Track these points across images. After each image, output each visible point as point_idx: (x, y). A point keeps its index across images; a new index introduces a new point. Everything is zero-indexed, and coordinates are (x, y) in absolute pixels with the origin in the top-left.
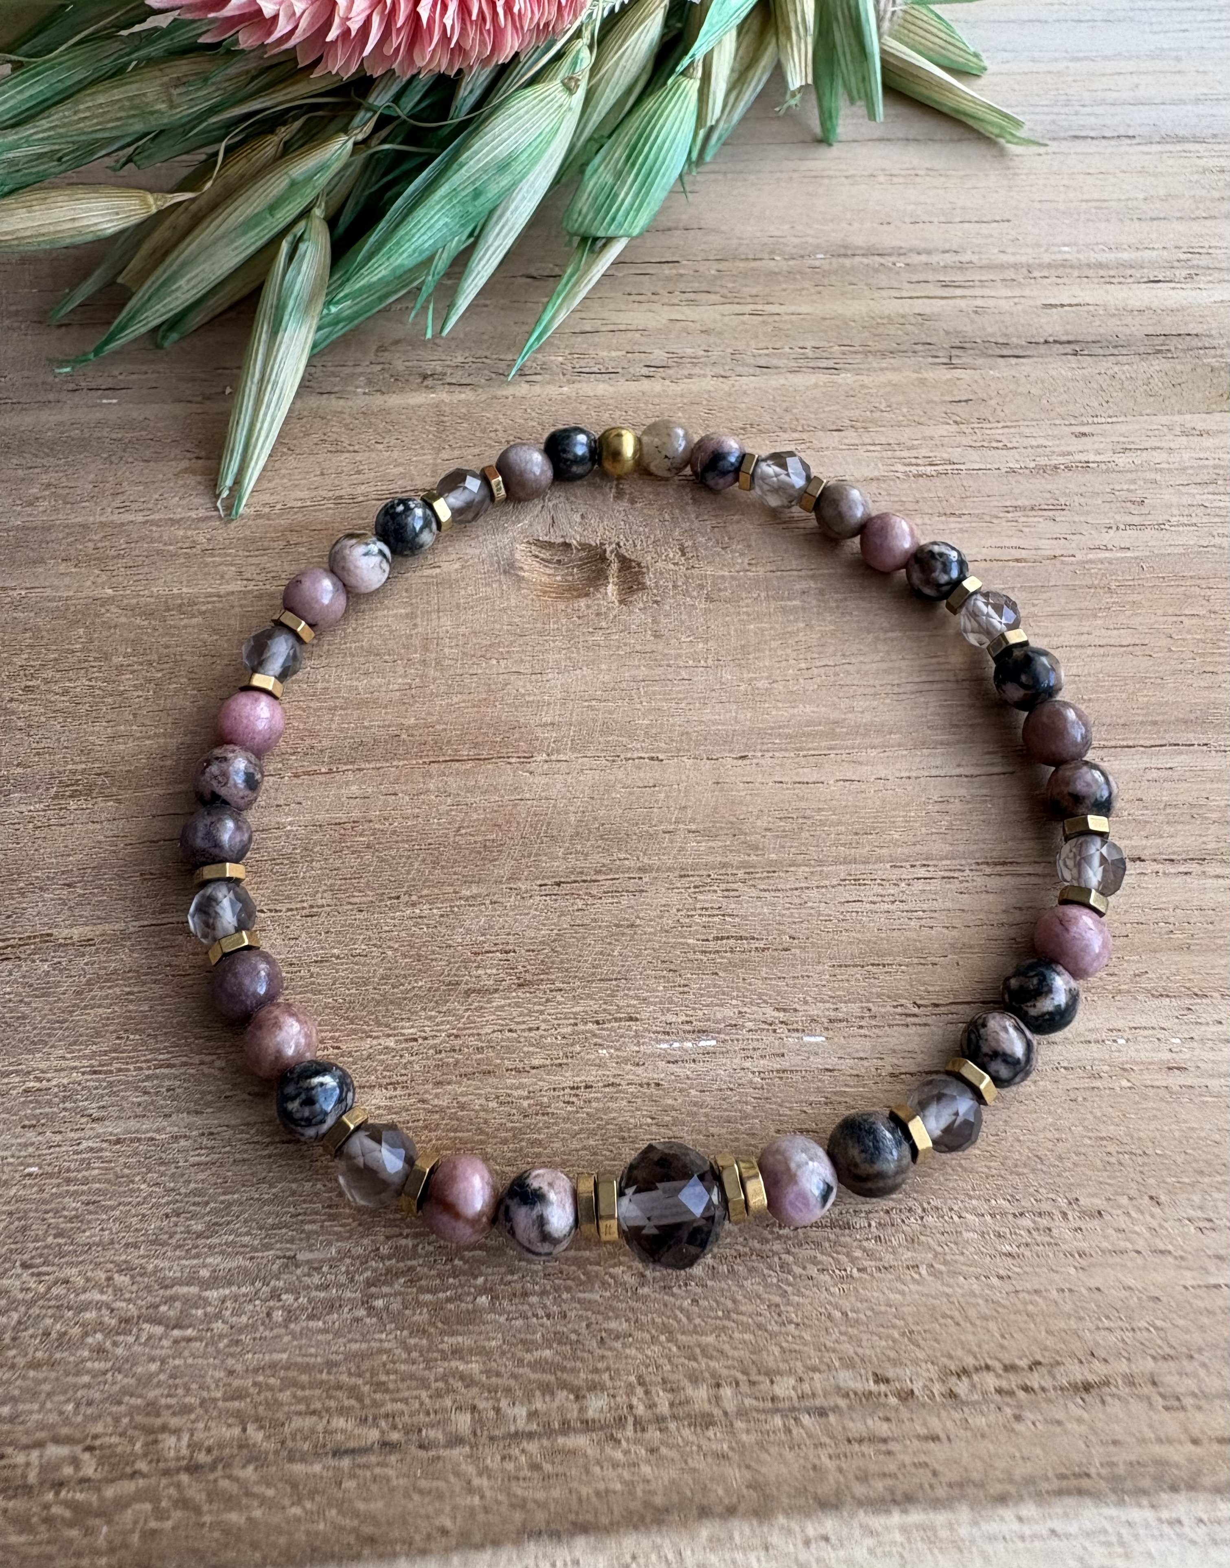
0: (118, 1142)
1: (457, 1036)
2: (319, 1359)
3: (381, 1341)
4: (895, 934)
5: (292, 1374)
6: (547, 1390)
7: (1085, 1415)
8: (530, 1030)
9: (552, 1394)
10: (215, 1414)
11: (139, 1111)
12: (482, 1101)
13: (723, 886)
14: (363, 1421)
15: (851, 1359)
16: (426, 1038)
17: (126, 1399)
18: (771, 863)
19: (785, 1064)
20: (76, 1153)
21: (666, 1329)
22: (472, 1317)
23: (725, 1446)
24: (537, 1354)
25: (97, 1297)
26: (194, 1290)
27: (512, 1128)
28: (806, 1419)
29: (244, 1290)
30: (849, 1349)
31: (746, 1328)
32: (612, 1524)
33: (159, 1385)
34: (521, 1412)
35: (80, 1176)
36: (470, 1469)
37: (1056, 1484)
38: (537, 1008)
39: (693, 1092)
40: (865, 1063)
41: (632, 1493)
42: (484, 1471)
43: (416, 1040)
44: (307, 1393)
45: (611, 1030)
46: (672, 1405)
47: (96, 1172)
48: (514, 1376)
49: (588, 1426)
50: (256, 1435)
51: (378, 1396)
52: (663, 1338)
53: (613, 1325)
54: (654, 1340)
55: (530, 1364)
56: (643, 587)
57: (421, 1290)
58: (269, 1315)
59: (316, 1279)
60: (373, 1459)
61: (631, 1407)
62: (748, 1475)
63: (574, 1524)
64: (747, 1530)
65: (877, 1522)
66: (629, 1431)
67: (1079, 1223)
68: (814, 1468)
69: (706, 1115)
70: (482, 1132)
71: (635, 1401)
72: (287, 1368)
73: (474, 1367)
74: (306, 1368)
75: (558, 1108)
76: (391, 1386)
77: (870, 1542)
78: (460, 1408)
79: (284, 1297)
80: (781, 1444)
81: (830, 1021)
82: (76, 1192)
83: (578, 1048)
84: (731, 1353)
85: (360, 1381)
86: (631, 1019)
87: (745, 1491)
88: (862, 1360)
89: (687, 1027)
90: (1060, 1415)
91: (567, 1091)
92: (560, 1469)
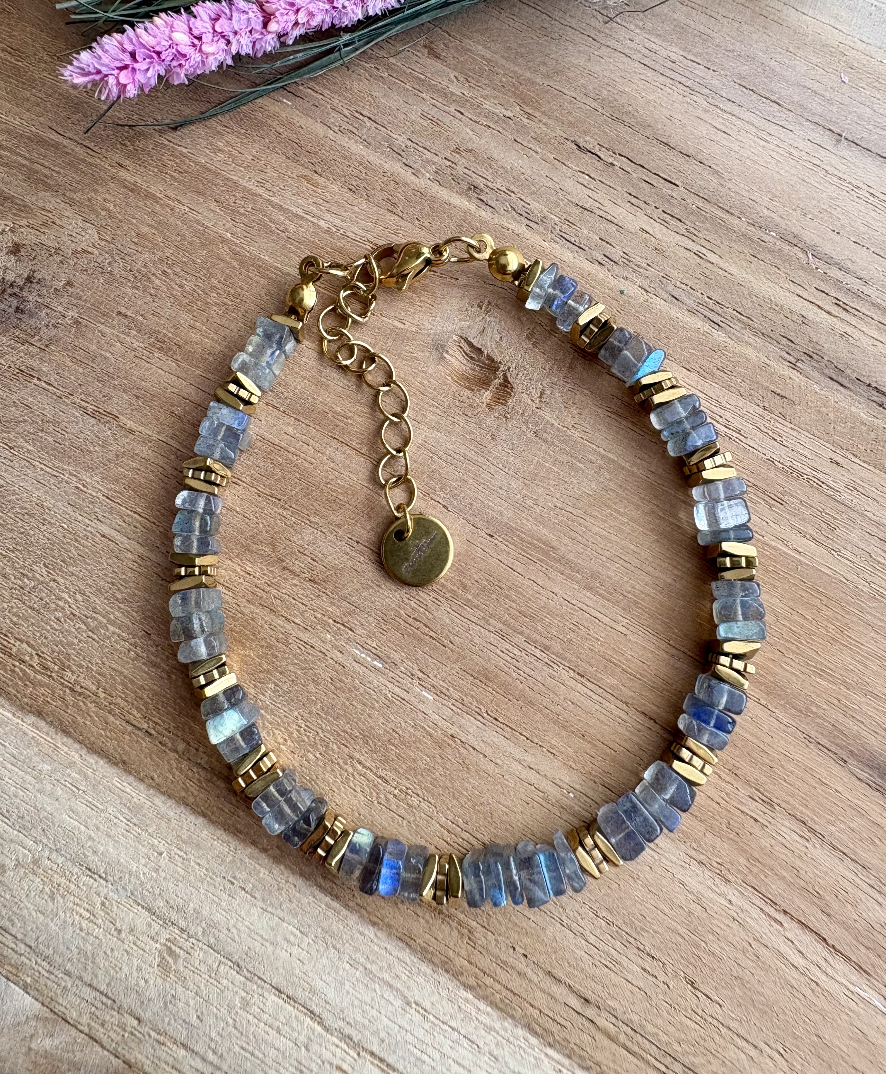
0: (103, 536)
1: (268, 585)
4: (502, 674)
8: (302, 604)
10: (90, 675)
11: (118, 528)
12: (263, 622)
14: (144, 718)
16: (254, 577)
17: (60, 646)
18: (466, 599)
19: (406, 697)
20: (85, 530)
25: (67, 597)
29: (124, 634)
32: (216, 821)
33: (74, 649)
35: (82, 541)
36: (175, 765)
38: (311, 596)
39: (357, 681)
40: (443, 722)
43: (250, 575)
44: (128, 692)
45: (339, 629)
47: (89, 544)
50: (101, 694)
56: (505, 404)
60: (140, 734)
63: (202, 811)
64: (266, 861)
65: (319, 895)
69: (356, 695)
77: (311, 899)
81: (441, 692)
82: (77, 547)
83: (318, 627)
86: (350, 630)
89: (374, 650)
91: (302, 642)
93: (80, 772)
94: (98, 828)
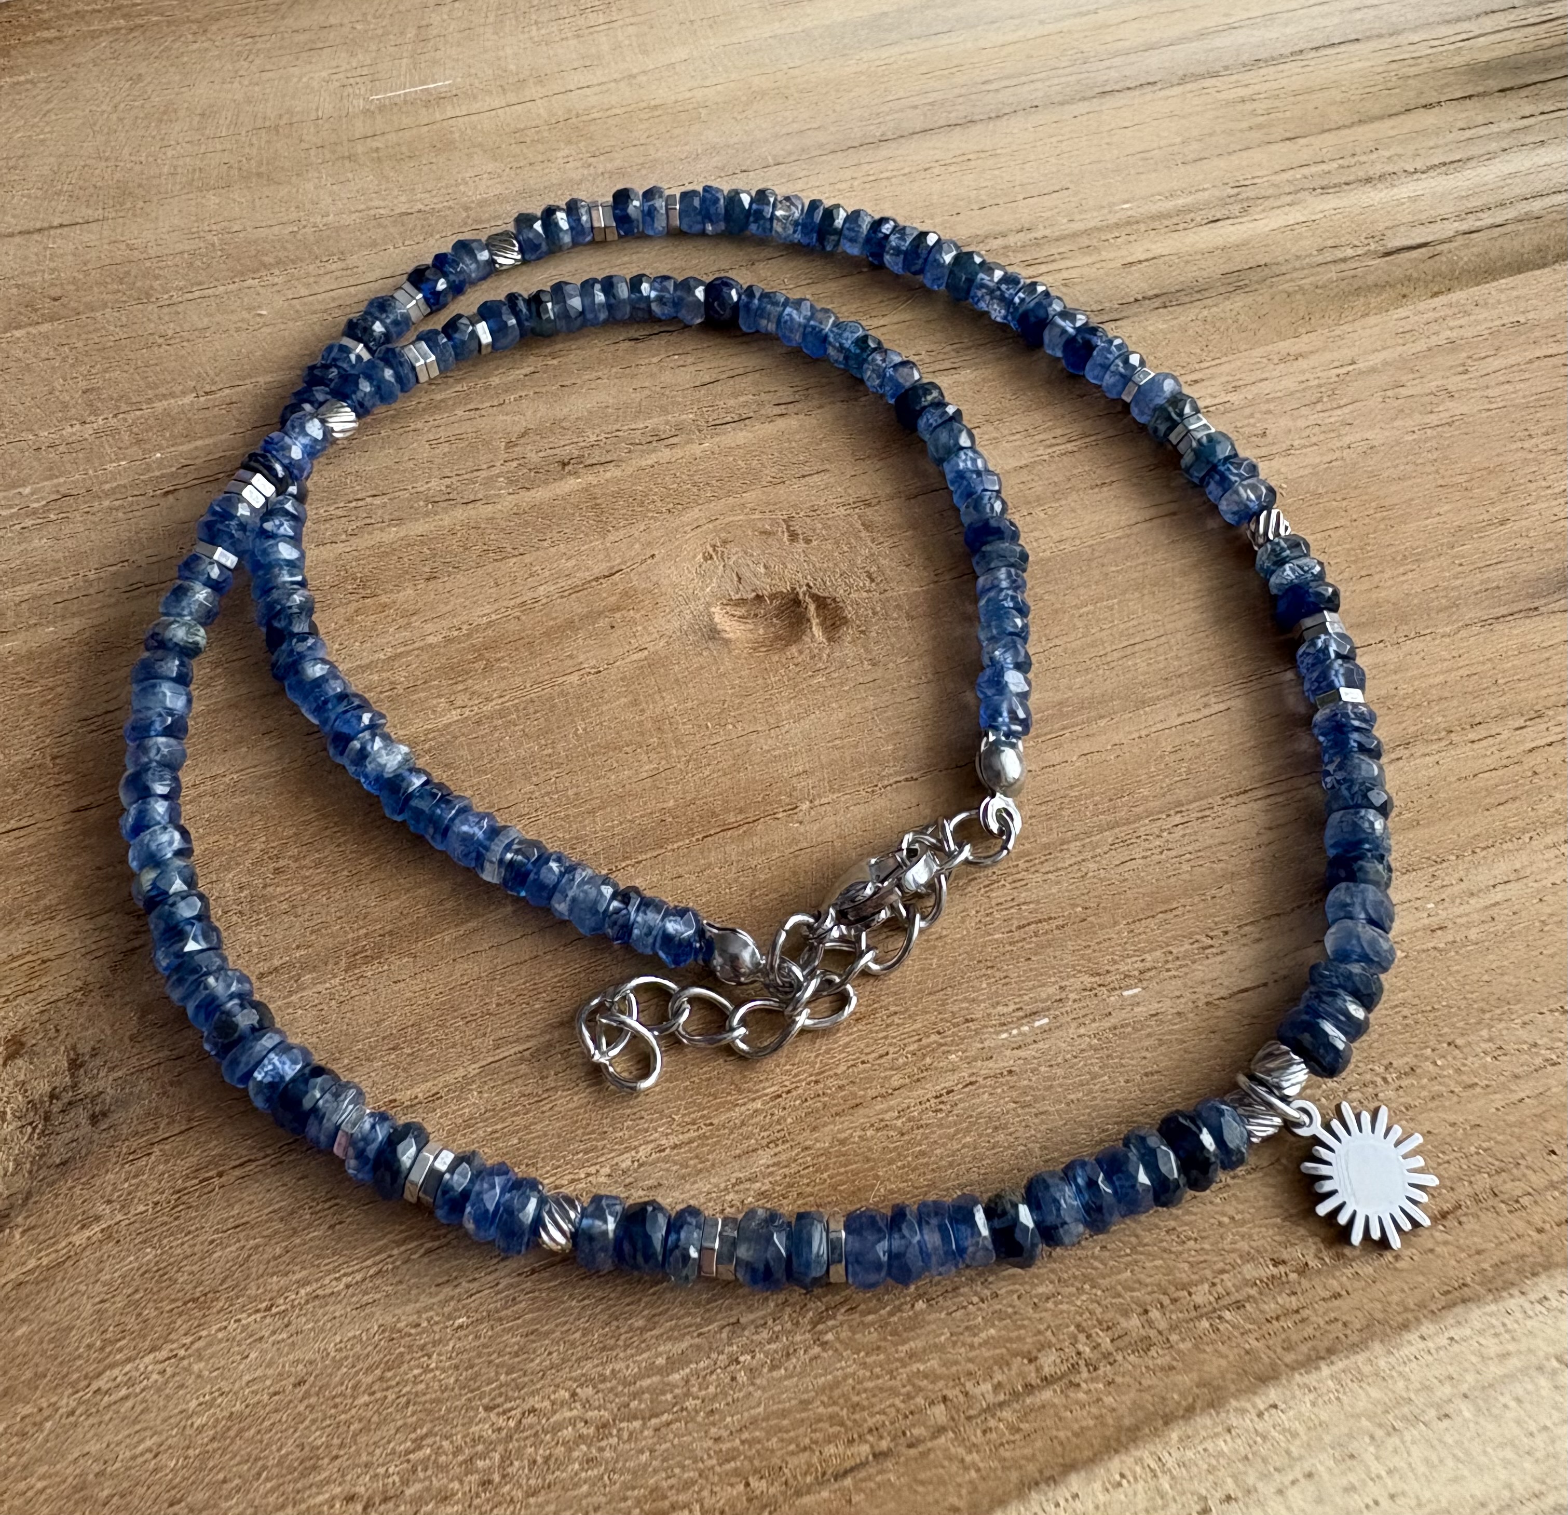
1: (816, 1082)
2: (793, 1402)
3: (842, 1368)
4: (1173, 880)
5: (773, 1422)
6: (1003, 1363)
7: (1450, 1238)
8: (881, 1057)
9: (1008, 1364)
10: (716, 1479)
12: (859, 1133)
13: (1010, 879)
14: (851, 1441)
15: (1248, 1254)
16: (789, 1092)
17: (629, 1493)
18: (1046, 846)
19: (1113, 1021)
21: (1086, 1278)
22: (915, 1324)
23: (1168, 1358)
24: (983, 1335)
25: (568, 1414)
26: (656, 1379)
27: (896, 1148)
28: (1227, 1315)
29: (702, 1365)
30: (1244, 1246)
31: (1152, 1256)
32: (1095, 1455)
33: (655, 1471)
34: (987, 1387)
35: (509, 1312)
36: (961, 1451)
37: (1443, 1301)
38: (881, 1035)
39: (1043, 1069)
40: (1182, 1000)
41: (1104, 1424)
42: (973, 1448)
43: (780, 1096)
44: (792, 1434)
45: (954, 1034)
46: (1112, 1341)
47: (523, 1305)
48: (970, 1360)
49: (1047, 1381)
50: (758, 1485)
51: (857, 1416)
52: (1087, 1287)
53: (1041, 1290)
54: (1080, 1290)
55: (980, 1345)
56: (845, 621)
57: (865, 1313)
58: (733, 1379)
59: (765, 1334)
60: (872, 1471)
61: (1079, 1353)
62: (1195, 1376)
63: (1063, 1465)
64: (1209, 1422)
65: (1311, 1379)
66: (1085, 1375)
67: (1398, 1083)
68: (1247, 1353)
69: (1061, 1086)
70: (868, 1160)
71: (1080, 1347)
72: (766, 1418)
73: (934, 1363)
74: (784, 1414)
75: (929, 1118)
76: (865, 1403)
77: (1312, 1396)
78: (932, 1403)
79: (742, 1359)
80: (1213, 1342)
81: (1141, 973)
82: (511, 1328)
83: (928, 1060)
84: (1148, 1280)
85: (836, 1409)
86: (967, 1021)
87: (1196, 1390)
88: (1258, 1251)
89: (1021, 1014)
90: (1430, 1245)
91: (933, 1101)
92: (1036, 1425)
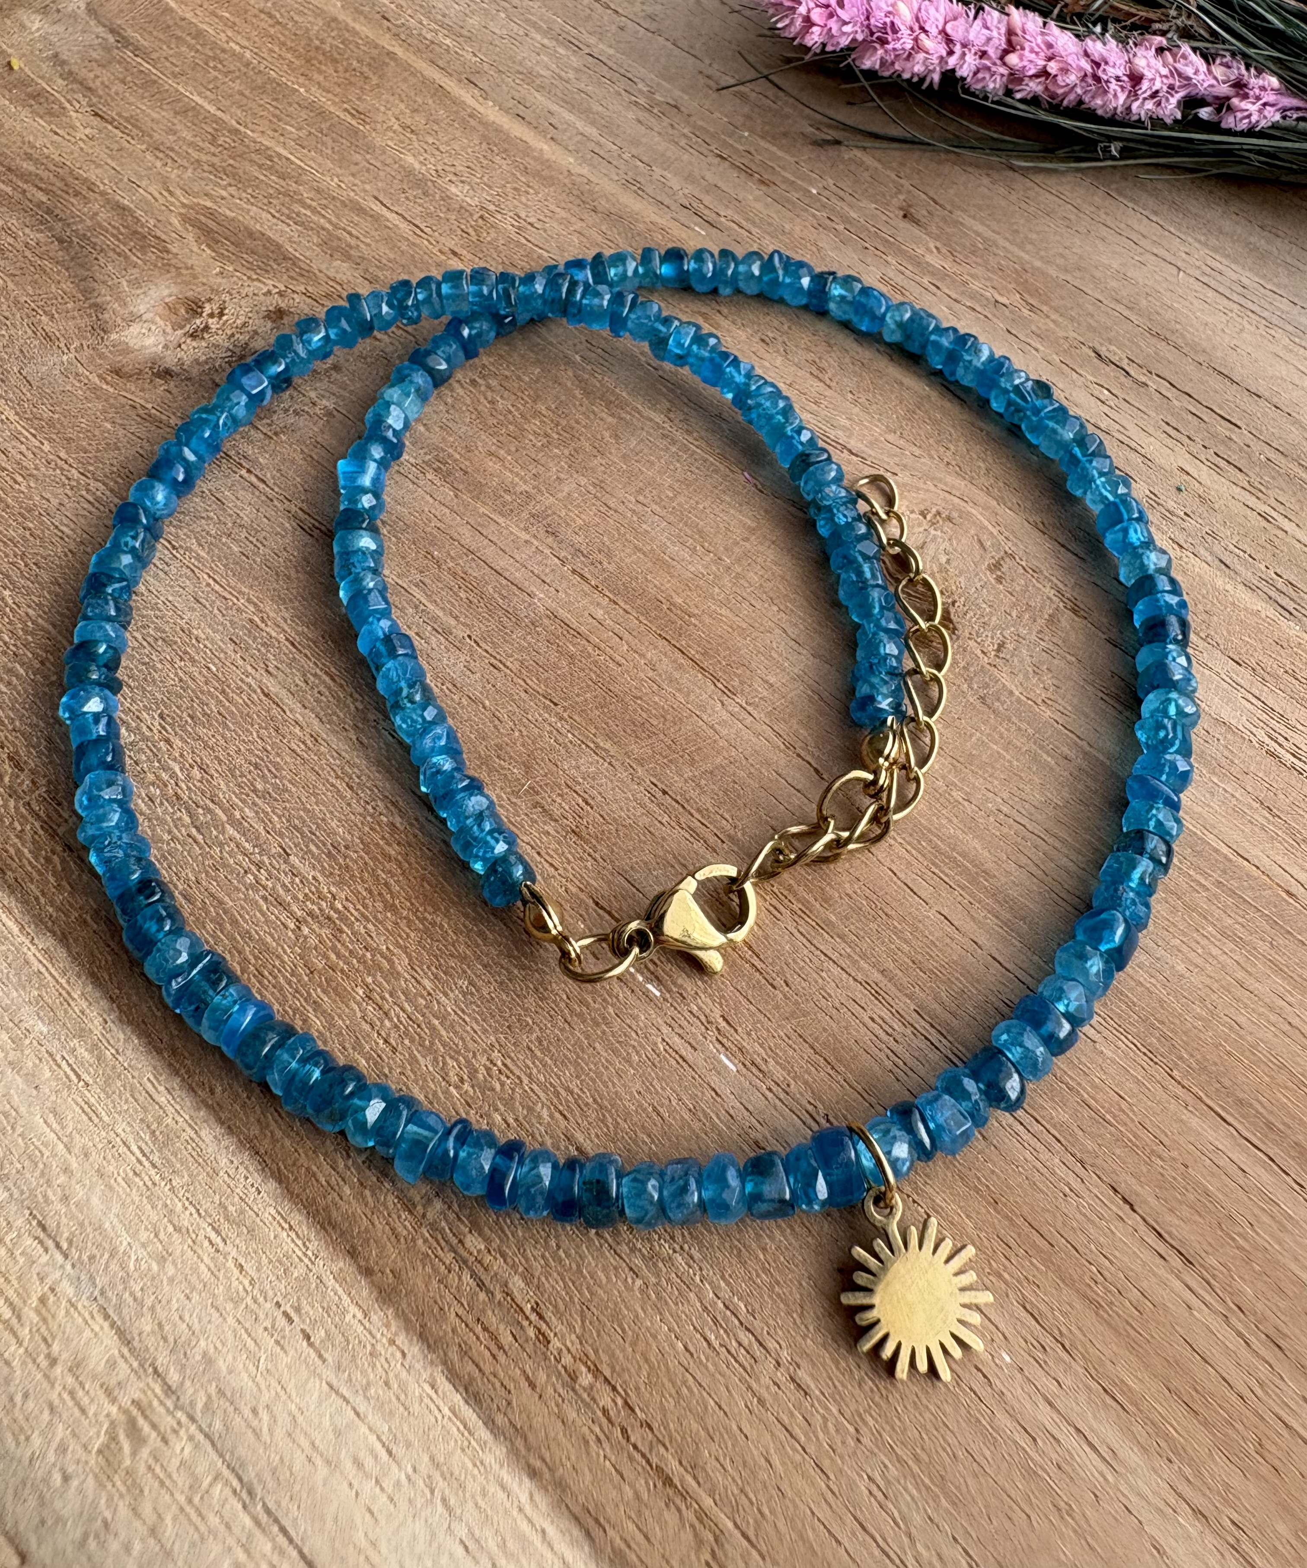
0: (267, 695)
2: (245, 926)
7: (645, 1496)
11: (293, 688)
15: (532, 1277)
18: (826, 920)
19: (691, 1056)
20: (242, 680)
23: (404, 1232)
28: (466, 1277)
29: (247, 845)
30: (538, 1270)
32: (298, 1195)
35: (231, 695)
37: (577, 1508)
38: (569, 856)
40: (747, 1115)
41: (326, 1193)
47: (241, 701)
58: (246, 872)
59: (287, 880)
62: (400, 1264)
63: (279, 1171)
64: (365, 1292)
65: (443, 1384)
72: (226, 912)
79: (262, 871)
80: (436, 1272)
81: (753, 1063)
82: (221, 701)
87: (388, 1271)
88: (538, 1286)
93: (93, 1047)
94: (86, 1155)
